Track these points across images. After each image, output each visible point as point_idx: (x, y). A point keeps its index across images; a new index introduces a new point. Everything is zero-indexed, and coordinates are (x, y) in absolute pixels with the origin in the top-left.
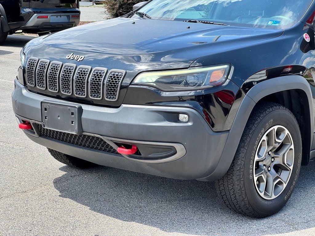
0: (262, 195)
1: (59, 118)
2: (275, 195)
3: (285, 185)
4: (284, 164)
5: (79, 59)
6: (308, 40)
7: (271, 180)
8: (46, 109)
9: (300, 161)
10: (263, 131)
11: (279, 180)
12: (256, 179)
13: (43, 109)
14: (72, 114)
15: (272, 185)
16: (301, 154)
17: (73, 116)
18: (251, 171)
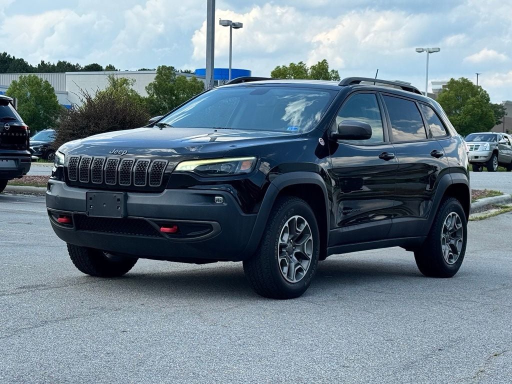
0: (285, 276)
1: (105, 206)
2: (297, 280)
3: (305, 272)
4: (305, 253)
5: (123, 153)
6: (323, 144)
7: (293, 265)
8: (91, 199)
9: (318, 252)
10: (285, 217)
11: (300, 266)
12: (280, 260)
13: (89, 198)
14: (119, 200)
15: (294, 270)
16: (319, 246)
17: (119, 202)
18: (276, 251)
